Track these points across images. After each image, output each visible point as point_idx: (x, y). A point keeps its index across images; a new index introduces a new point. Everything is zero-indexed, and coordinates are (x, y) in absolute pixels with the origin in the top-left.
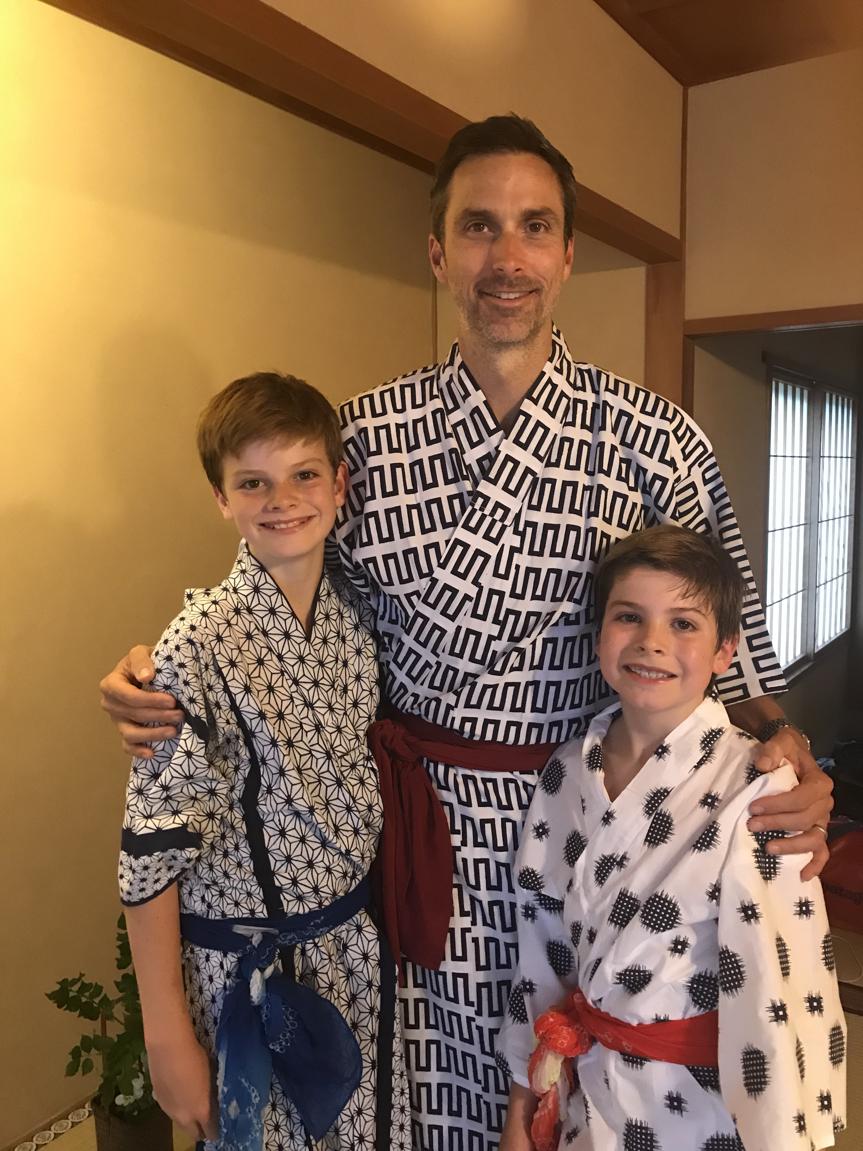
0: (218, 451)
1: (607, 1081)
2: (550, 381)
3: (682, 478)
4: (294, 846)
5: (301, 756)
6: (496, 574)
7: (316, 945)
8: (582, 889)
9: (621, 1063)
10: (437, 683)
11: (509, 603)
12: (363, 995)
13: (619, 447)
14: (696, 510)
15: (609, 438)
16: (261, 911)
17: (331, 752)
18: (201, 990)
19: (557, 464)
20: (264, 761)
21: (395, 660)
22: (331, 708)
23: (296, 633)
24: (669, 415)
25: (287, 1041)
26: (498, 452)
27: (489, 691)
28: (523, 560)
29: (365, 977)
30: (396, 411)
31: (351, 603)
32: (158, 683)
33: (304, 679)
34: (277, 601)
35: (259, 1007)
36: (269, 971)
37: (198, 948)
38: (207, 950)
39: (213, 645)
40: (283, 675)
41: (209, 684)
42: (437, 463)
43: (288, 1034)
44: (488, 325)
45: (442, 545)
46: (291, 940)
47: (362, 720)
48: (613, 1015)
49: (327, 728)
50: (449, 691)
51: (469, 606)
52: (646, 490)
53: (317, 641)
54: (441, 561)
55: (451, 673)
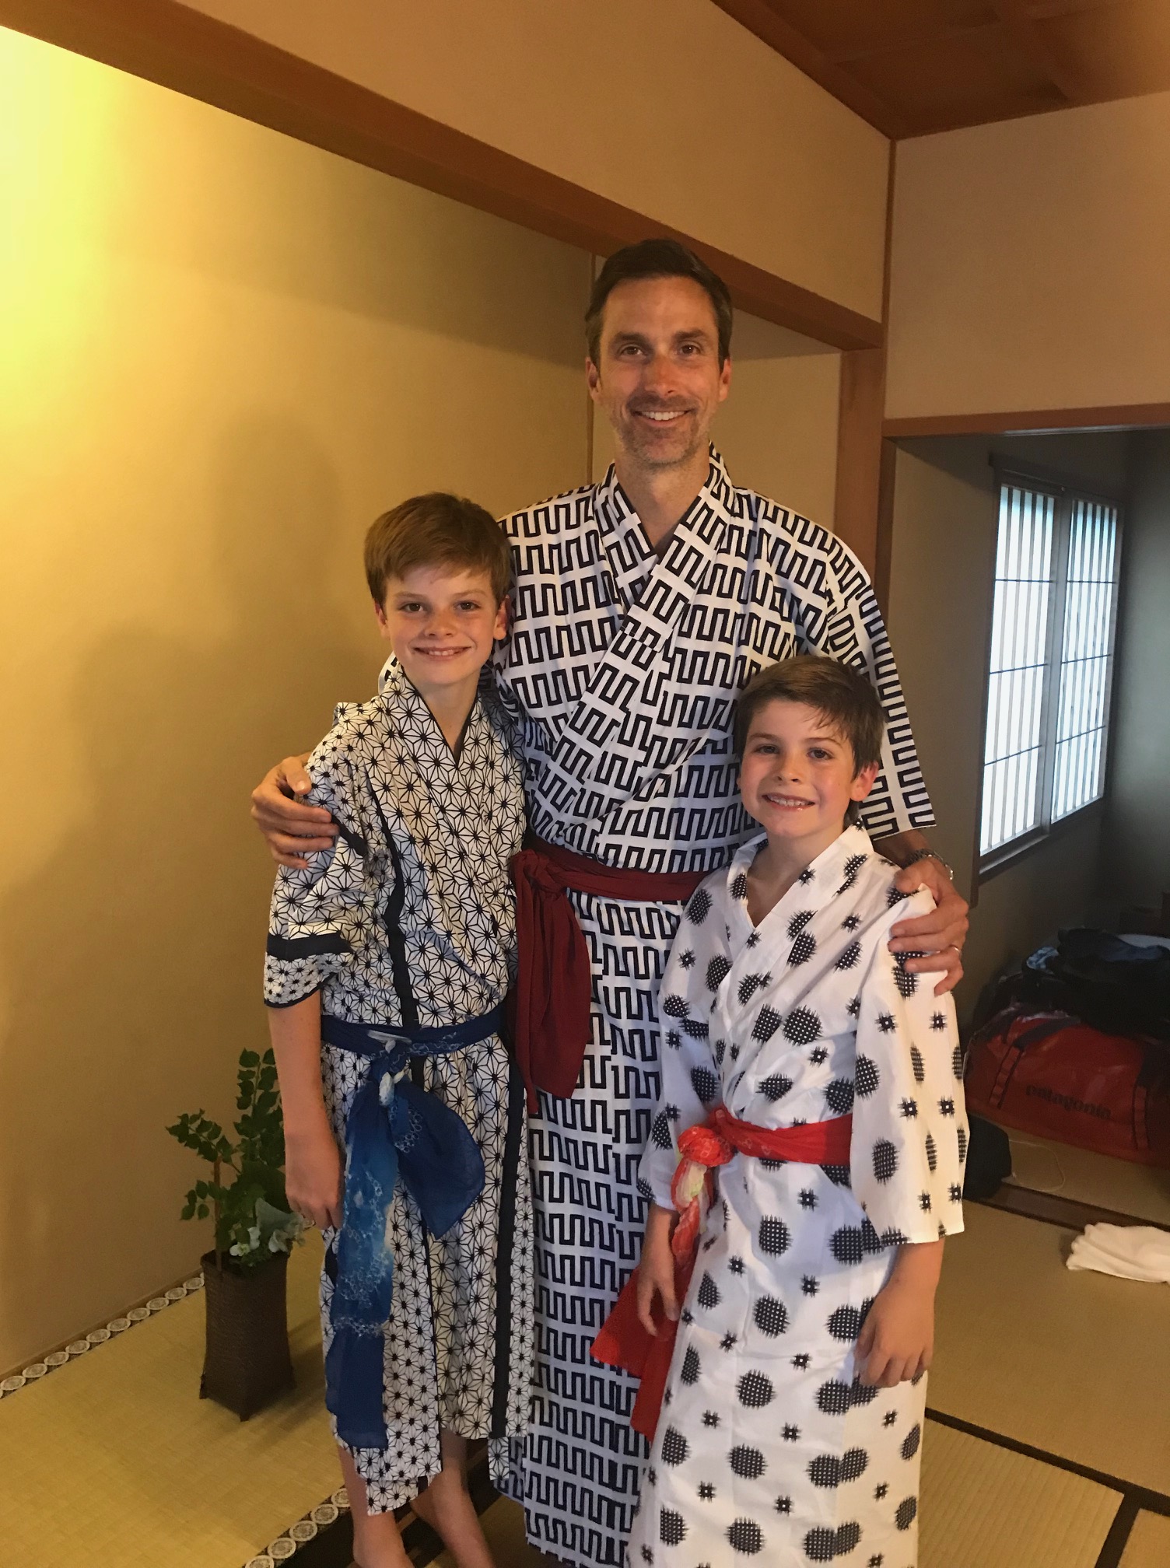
0: (384, 571)
1: (746, 1186)
2: (705, 506)
3: (838, 611)
4: (433, 963)
5: (444, 881)
6: (644, 700)
7: (447, 1060)
8: (725, 1009)
9: (759, 1168)
10: (582, 810)
11: (656, 729)
12: (490, 1115)
13: (774, 576)
14: (852, 643)
15: (763, 566)
16: (397, 1021)
17: (475, 879)
18: (333, 1089)
19: (709, 591)
20: (409, 882)
21: (540, 789)
22: (476, 837)
23: (446, 761)
24: (827, 546)
25: (411, 1142)
26: (651, 577)
27: (634, 816)
28: (671, 687)
29: (493, 1097)
30: (549, 531)
31: (502, 728)
32: (313, 798)
33: (451, 807)
34: (429, 727)
35: (386, 1109)
36: (399, 1076)
37: (334, 1048)
38: (342, 1050)
39: (368, 767)
40: (430, 802)
41: (362, 806)
42: (590, 585)
43: (413, 1136)
44: (643, 445)
45: (591, 669)
46: (422, 1051)
47: (505, 847)
48: (753, 1123)
49: (471, 856)
50: (595, 816)
51: (616, 731)
52: (799, 622)
53: (465, 766)
54: (590, 686)
55: (596, 799)
